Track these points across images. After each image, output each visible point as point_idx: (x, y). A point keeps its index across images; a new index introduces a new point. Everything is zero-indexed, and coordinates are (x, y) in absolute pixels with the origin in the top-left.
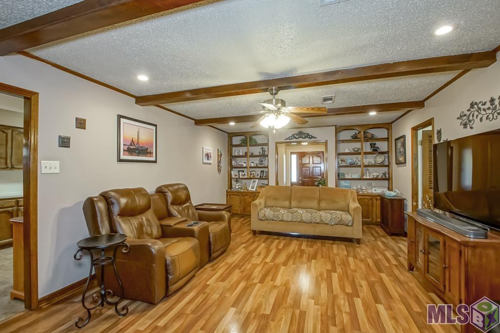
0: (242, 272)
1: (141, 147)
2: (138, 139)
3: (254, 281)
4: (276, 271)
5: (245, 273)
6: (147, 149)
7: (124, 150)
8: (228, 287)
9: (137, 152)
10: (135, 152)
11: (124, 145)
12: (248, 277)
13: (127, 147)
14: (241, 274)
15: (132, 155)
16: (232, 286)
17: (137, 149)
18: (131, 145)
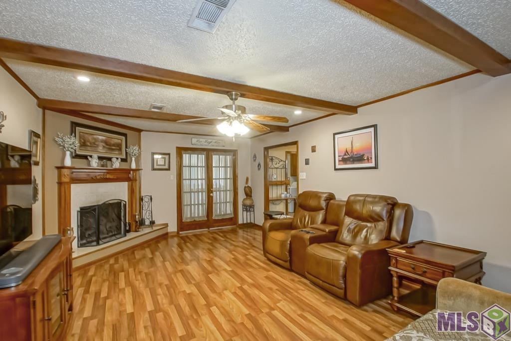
1: (356, 155)
2: (352, 147)
6: (363, 155)
7: (339, 161)
9: (351, 160)
10: (350, 161)
11: (339, 156)
13: (342, 157)
15: (346, 164)
17: (351, 157)
18: (345, 155)
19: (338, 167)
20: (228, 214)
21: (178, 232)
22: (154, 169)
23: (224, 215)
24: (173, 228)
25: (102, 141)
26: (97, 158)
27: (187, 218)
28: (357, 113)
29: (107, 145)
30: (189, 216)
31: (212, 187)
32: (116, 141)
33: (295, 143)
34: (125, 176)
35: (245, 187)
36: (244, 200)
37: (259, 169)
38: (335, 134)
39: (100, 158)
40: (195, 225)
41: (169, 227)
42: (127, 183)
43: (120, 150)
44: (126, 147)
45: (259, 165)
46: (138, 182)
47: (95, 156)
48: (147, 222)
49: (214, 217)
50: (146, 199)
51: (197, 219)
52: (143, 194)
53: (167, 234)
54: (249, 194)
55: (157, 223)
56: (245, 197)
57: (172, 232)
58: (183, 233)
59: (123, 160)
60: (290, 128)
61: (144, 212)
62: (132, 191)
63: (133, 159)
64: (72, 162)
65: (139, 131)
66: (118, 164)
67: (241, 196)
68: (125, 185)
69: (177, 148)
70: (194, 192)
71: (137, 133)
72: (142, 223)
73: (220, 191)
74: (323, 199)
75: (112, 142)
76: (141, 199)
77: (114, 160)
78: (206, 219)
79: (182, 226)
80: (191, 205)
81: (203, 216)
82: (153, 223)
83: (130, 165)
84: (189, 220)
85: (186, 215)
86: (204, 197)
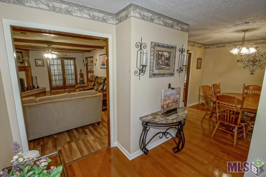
1: (104, 63)
2: (103, 61)
7: (101, 65)
11: (101, 63)
19: (101, 67)
20: (73, 84)
21: (50, 91)
22: (37, 66)
23: (71, 84)
24: (48, 89)
28: (104, 49)
30: (55, 84)
31: (65, 73)
33: (92, 57)
35: (80, 73)
36: (80, 78)
37: (85, 66)
38: (100, 55)
40: (58, 88)
41: (46, 89)
44: (22, 57)
45: (85, 64)
46: (30, 71)
48: (36, 87)
49: (66, 85)
50: (34, 78)
51: (58, 86)
52: (33, 76)
53: (45, 91)
54: (82, 76)
55: (40, 87)
56: (80, 77)
57: (48, 91)
58: (53, 91)
59: (21, 63)
60: (91, 51)
61: (34, 83)
62: (27, 75)
63: (26, 62)
65: (28, 50)
67: (79, 77)
68: (24, 73)
70: (56, 75)
72: (34, 87)
73: (69, 75)
74: (94, 78)
76: (32, 78)
78: (63, 86)
79: (52, 88)
80: (55, 80)
81: (62, 85)
82: (38, 87)
83: (25, 64)
84: (55, 86)
85: (54, 84)
86: (61, 77)
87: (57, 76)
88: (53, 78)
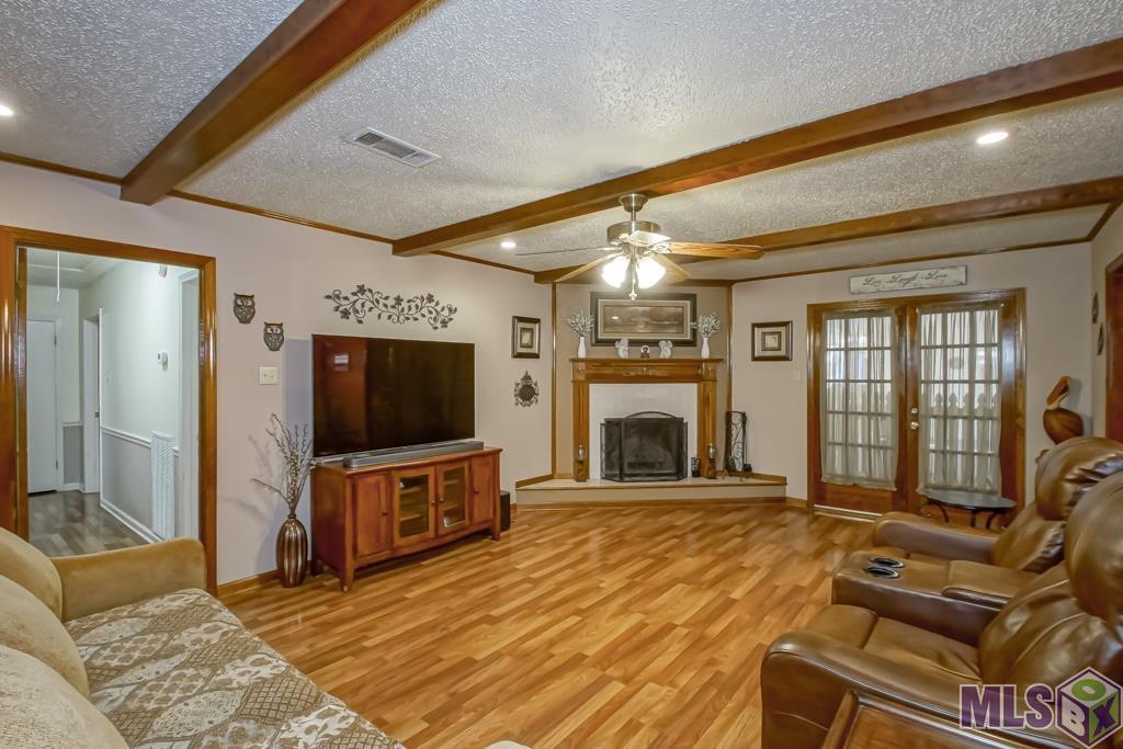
0: (711, 662)
3: (686, 631)
4: (619, 646)
5: (704, 656)
8: (747, 631)
12: (698, 643)
14: (715, 656)
16: (739, 632)
21: (809, 503)
22: (756, 358)
24: (798, 489)
25: (644, 314)
26: (627, 343)
27: (834, 476)
29: (654, 320)
30: (839, 469)
31: (916, 404)
32: (672, 310)
34: (690, 372)
35: (1047, 412)
37: (1100, 350)
39: (632, 343)
40: (857, 495)
41: (787, 488)
42: (695, 385)
43: (681, 324)
44: (694, 318)
47: (625, 341)
48: (739, 468)
49: (920, 490)
50: (736, 419)
51: (866, 485)
53: (783, 500)
55: (756, 470)
57: (795, 500)
58: (822, 509)
59: (684, 344)
62: (705, 402)
63: (705, 340)
64: (587, 351)
65: (729, 283)
66: (669, 352)
68: (691, 390)
69: (809, 306)
70: (855, 414)
71: (724, 289)
72: (730, 469)
75: (664, 314)
76: (729, 415)
77: (662, 344)
78: (895, 489)
79: (820, 490)
80: (845, 445)
81: (886, 481)
82: (747, 469)
83: (700, 352)
84: (839, 481)
85: (835, 464)
86: (887, 431)
87: (860, 422)
88: (834, 428)
